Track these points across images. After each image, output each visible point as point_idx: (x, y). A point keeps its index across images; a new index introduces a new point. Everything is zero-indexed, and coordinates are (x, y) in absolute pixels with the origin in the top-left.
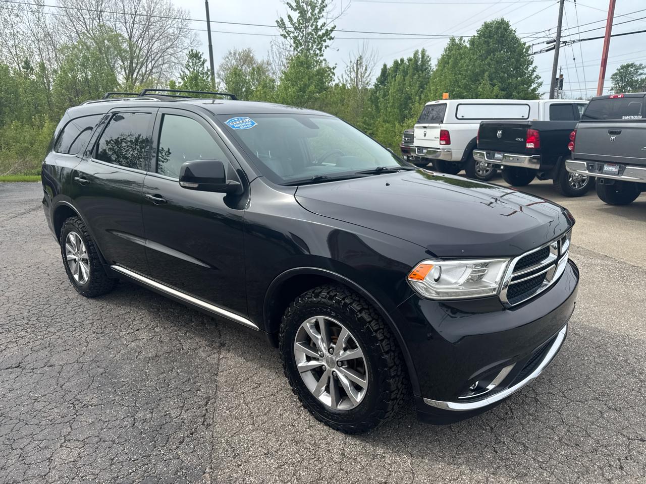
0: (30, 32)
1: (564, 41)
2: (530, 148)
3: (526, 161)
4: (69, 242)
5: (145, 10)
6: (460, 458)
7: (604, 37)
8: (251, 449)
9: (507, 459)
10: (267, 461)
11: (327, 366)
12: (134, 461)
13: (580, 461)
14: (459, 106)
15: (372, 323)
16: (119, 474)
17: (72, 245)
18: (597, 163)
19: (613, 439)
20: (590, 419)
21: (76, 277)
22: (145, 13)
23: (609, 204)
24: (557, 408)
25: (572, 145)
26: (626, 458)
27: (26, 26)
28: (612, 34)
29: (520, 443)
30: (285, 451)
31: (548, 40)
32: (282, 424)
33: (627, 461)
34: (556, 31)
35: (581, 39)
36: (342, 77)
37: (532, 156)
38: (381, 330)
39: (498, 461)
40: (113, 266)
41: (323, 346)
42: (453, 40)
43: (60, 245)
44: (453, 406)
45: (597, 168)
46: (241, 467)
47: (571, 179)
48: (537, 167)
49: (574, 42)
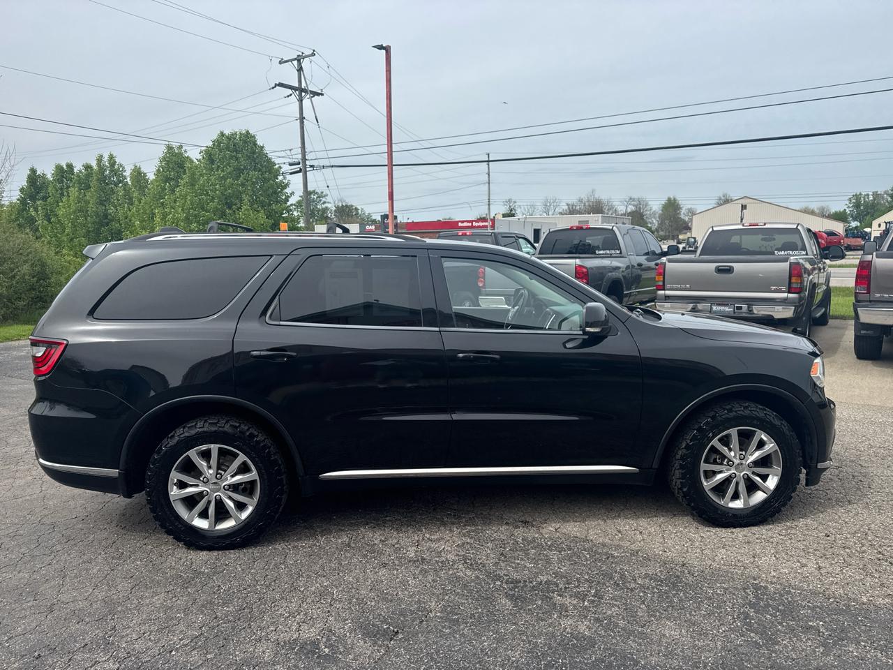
31: (291, 161)
34: (300, 152)
35: (331, 165)
49: (323, 167)
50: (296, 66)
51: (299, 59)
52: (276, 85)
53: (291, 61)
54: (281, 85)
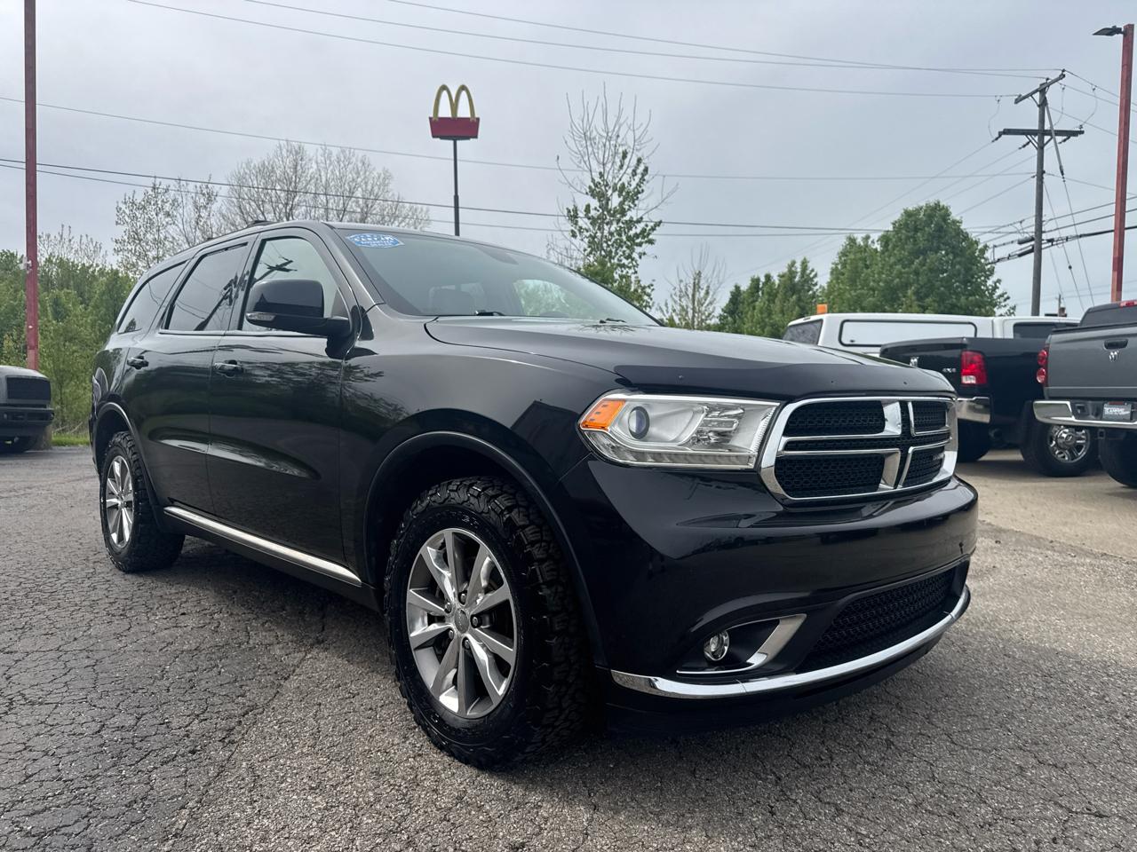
0: (182, 238)
1: (1049, 238)
2: (968, 384)
3: (964, 409)
4: (112, 476)
5: (359, 206)
6: (692, 818)
7: (1112, 231)
8: (289, 780)
9: (792, 826)
10: (309, 798)
11: (456, 630)
12: (65, 781)
13: (948, 840)
14: (846, 324)
15: (527, 529)
16: (26, 797)
17: (115, 482)
18: (1090, 402)
19: (1033, 810)
20: (994, 777)
21: (114, 537)
22: (359, 210)
23: (1130, 486)
24: (927, 757)
25: (1043, 374)
26: (1054, 840)
27: (178, 230)
28: (1126, 226)
29: (829, 803)
30: (350, 786)
31: (1021, 237)
32: (367, 748)
33: (1054, 845)
34: (1034, 223)
35: (1079, 234)
36: (666, 305)
37: (974, 398)
38: (543, 544)
39: (771, 827)
40: (169, 509)
41: (450, 591)
42: (852, 241)
43: (101, 480)
44: (665, 686)
45: (1091, 411)
46: (255, 804)
47: (1054, 442)
48: (986, 418)
49: (1067, 239)
50: (1038, 101)
51: (1043, 90)
52: (1001, 134)
53: (1031, 95)
54: (1007, 132)
